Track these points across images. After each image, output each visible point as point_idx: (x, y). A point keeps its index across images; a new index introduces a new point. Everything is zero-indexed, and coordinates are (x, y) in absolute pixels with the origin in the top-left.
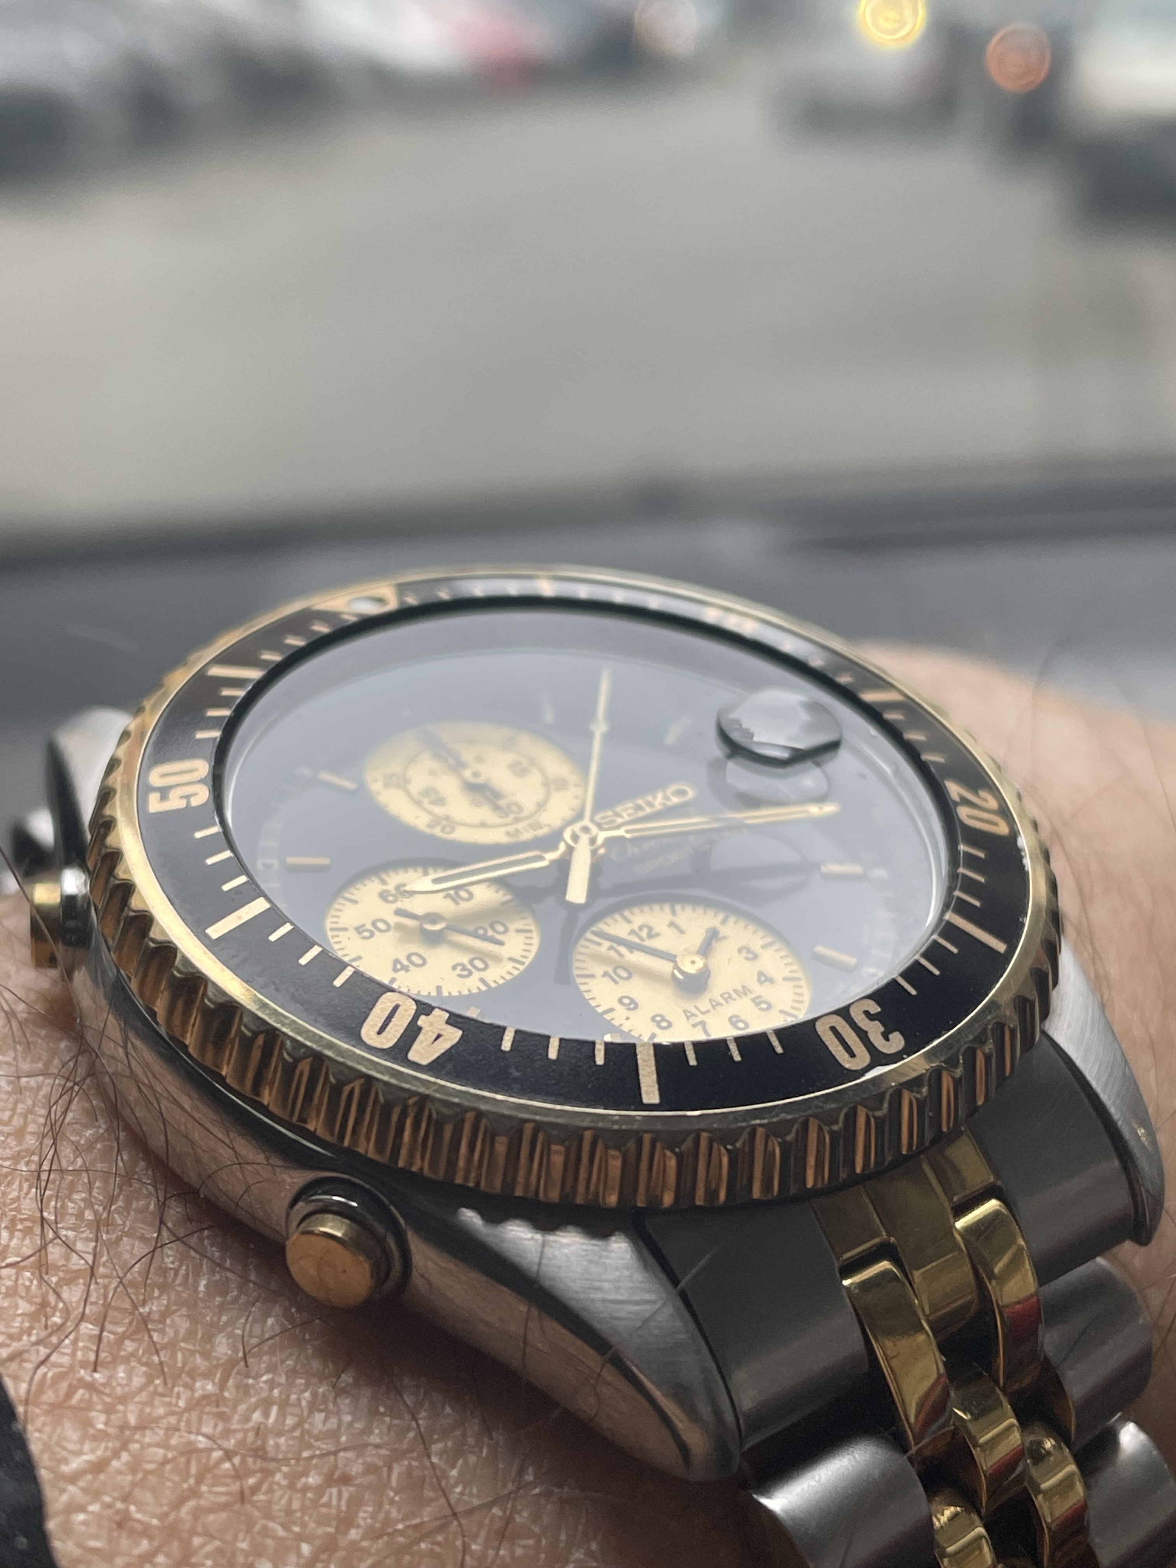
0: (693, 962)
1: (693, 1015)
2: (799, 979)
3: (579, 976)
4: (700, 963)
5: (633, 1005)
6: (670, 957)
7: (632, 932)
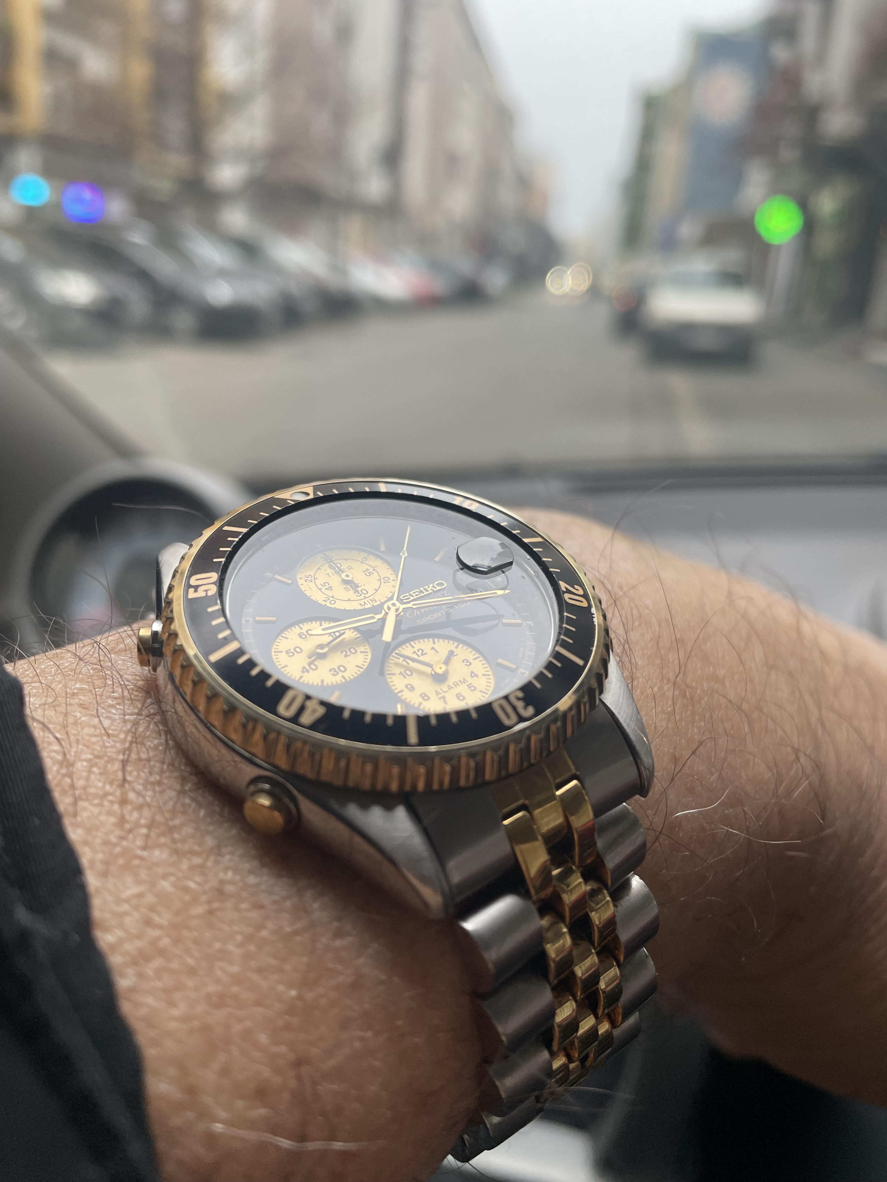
0: (441, 668)
1: (440, 693)
2: (489, 675)
3: (388, 674)
4: (444, 668)
5: (412, 688)
6: (430, 666)
7: (414, 652)
